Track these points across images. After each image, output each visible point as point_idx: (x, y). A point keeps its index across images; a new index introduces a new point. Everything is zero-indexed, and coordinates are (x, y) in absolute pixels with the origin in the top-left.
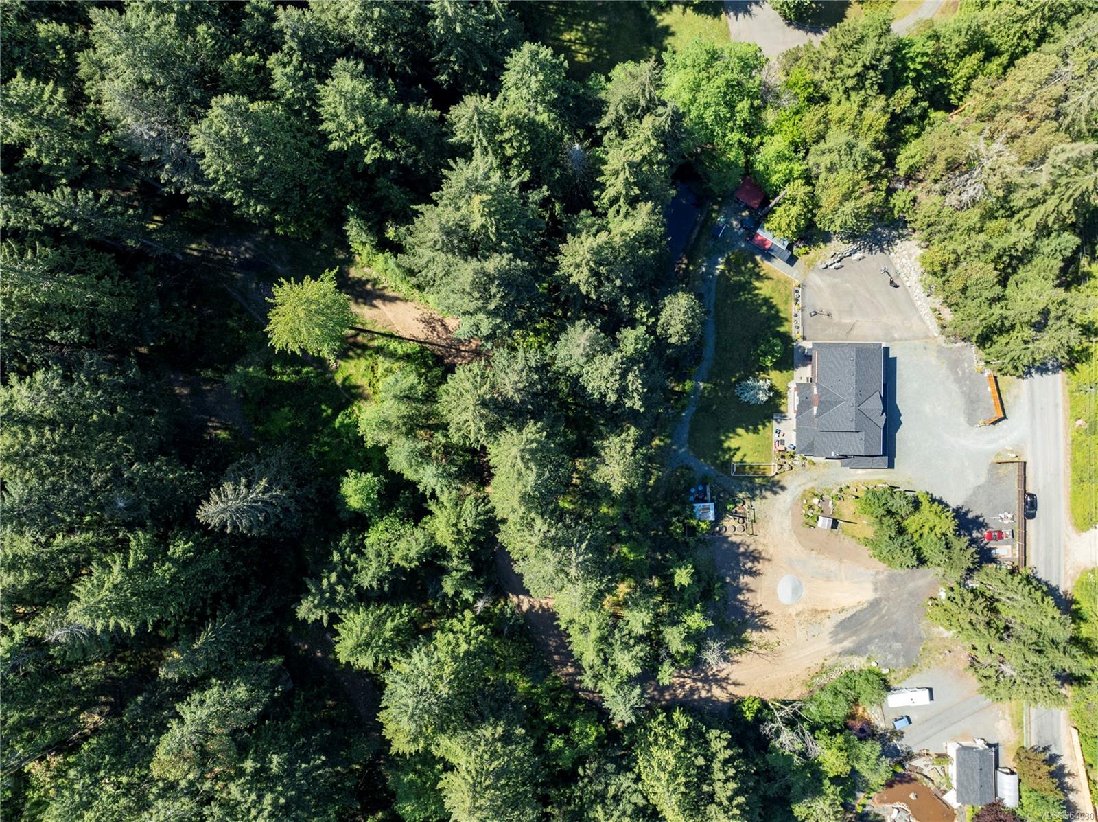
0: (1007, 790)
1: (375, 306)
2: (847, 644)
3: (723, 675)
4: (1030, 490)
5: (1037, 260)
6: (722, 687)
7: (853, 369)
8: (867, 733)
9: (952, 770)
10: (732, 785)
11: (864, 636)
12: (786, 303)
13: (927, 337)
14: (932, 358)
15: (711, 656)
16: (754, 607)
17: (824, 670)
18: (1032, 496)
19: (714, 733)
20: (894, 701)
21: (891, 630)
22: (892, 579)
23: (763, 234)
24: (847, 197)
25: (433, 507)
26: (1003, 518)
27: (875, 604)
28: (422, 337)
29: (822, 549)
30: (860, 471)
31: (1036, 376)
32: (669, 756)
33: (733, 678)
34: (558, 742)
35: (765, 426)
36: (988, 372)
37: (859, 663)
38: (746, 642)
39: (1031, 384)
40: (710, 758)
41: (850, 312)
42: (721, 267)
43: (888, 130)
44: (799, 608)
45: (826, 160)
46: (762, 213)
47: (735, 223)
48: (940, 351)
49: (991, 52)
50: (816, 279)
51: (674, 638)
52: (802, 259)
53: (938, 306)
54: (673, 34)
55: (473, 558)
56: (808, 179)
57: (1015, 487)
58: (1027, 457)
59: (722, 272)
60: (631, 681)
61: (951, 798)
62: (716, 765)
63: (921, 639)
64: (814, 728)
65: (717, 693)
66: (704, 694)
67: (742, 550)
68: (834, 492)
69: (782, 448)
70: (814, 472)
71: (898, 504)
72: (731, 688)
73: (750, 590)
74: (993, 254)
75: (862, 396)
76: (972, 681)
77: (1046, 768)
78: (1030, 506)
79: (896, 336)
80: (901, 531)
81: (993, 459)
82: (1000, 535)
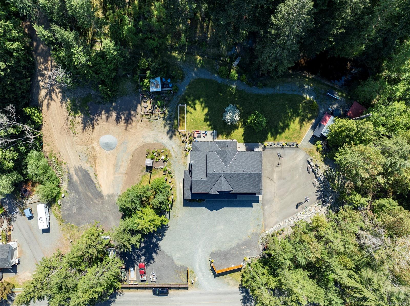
2: (75, 177)
3: (54, 96)
4: (171, 292)
6: (46, 96)
7: (248, 171)
11: (80, 188)
12: (286, 138)
13: (266, 227)
14: (252, 230)
16: (97, 120)
17: (59, 163)
18: (167, 293)
20: (41, 209)
21: (84, 206)
23: (331, 119)
27: (99, 195)
29: (133, 162)
30: (181, 185)
31: (240, 297)
33: (52, 103)
35: (209, 125)
36: (243, 265)
37: (64, 186)
38: (76, 112)
39: (236, 293)
41: (280, 178)
42: (308, 98)
44: (98, 149)
47: (335, 106)
48: (256, 235)
50: (301, 156)
52: (314, 147)
53: (285, 233)
57: (173, 283)
58: (191, 290)
59: (305, 99)
63: (79, 224)
65: (43, 92)
66: (41, 84)
67: (132, 112)
68: (168, 169)
69: (196, 136)
70: (181, 156)
72: (46, 102)
73: (107, 118)
75: (230, 177)
78: (161, 292)
79: (266, 207)
81: (189, 269)
82: (143, 273)
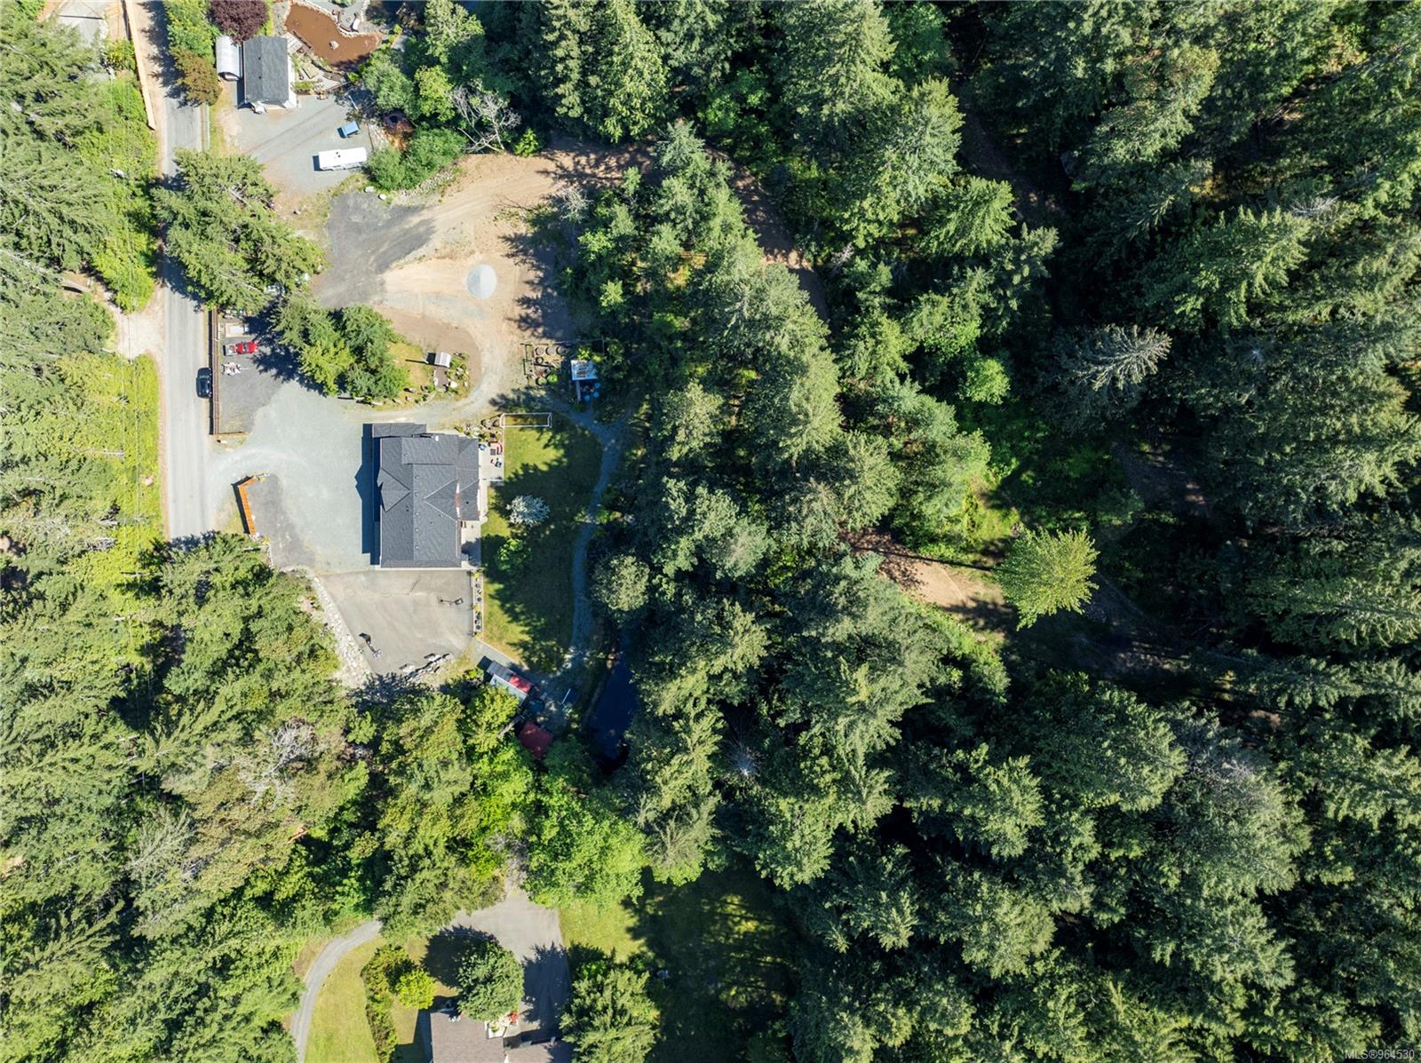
0: (228, 56)
1: (973, 600)
2: (415, 219)
3: (562, 183)
4: (205, 402)
5: (207, 664)
6: (561, 167)
7: (416, 536)
8: (390, 118)
9: (292, 77)
10: (560, 53)
11: (396, 230)
12: (491, 614)
13: (326, 577)
14: (321, 553)
15: (577, 203)
16: (524, 262)
17: (442, 189)
18: (202, 394)
19: (576, 112)
20: (359, 155)
21: (364, 236)
22: (365, 296)
23: (522, 694)
24: (429, 731)
25: (904, 366)
26: (237, 370)
27: (383, 266)
28: (918, 565)
29: (445, 330)
30: (402, 420)
31: (198, 535)
32: (630, 86)
33: (549, 180)
34: (754, 100)
35: (516, 474)
36: (255, 536)
37: (400, 198)
38: (534, 223)
39: (204, 523)
40: (583, 85)
41: (416, 603)
42: (568, 657)
43: (378, 814)
44: (471, 261)
45: (454, 772)
46: (523, 716)
47: (553, 708)
48: (311, 561)
49: (265, 901)
50: (457, 642)
51: (624, 222)
52: (473, 664)
53: (315, 613)
54: (629, 930)
55: (855, 307)
56: (470, 754)
57: (221, 405)
58: (209, 440)
59: (566, 651)
60: (672, 171)
61: (293, 43)
62: (575, 76)
63: (329, 227)
64: (454, 123)
65: (567, 161)
66: (583, 160)
67: (540, 330)
68: (432, 395)
69: (494, 446)
70: (456, 419)
71: (363, 381)
72: (551, 166)
73: (530, 283)
74: (260, 668)
75: (406, 505)
76: (269, 178)
77: (188, 81)
78: (205, 383)
79: (363, 578)
80: (358, 351)
81: (248, 436)
82: (240, 349)
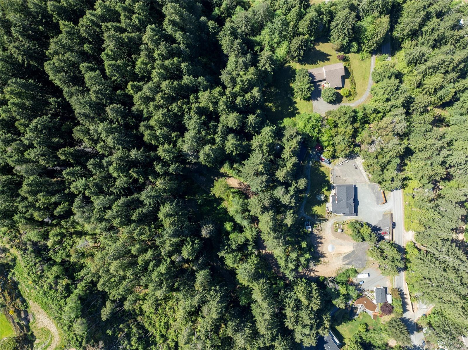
0: (389, 299)
1: (226, 179)
2: (346, 262)
3: (314, 269)
4: (394, 221)
5: (391, 164)
6: (314, 273)
7: (346, 192)
8: (352, 284)
9: (375, 294)
11: (351, 260)
12: (328, 173)
13: (366, 182)
14: (367, 187)
15: (311, 264)
16: (322, 252)
17: (340, 269)
18: (394, 223)
19: (313, 283)
20: (359, 276)
21: (358, 258)
22: (358, 245)
23: (322, 156)
24: (343, 151)
26: (386, 228)
27: (353, 252)
28: (238, 187)
29: (339, 237)
30: (349, 217)
31: (395, 191)
33: (316, 270)
35: (323, 205)
36: (382, 191)
37: (350, 267)
38: (320, 261)
39: (394, 193)
40: (312, 289)
41: (345, 176)
42: (311, 164)
43: (354, 131)
44: (334, 253)
45: (337, 142)
46: (322, 151)
47: (314, 152)
48: (369, 185)
49: (379, 112)
50: (336, 168)
51: (302, 260)
52: (332, 163)
53: (368, 174)
54: (297, 103)
56: (333, 145)
57: (390, 220)
58: (393, 212)
61: (374, 302)
63: (366, 260)
64: (338, 283)
65: (312, 274)
66: (309, 274)
68: (342, 223)
69: (328, 211)
70: (337, 218)
71: (358, 226)
72: (316, 273)
73: (320, 247)
74: (380, 163)
75: (348, 199)
76: (380, 271)
77: (398, 293)
78: (394, 225)
79: (357, 182)
80: (359, 232)
81: (384, 213)
82: (386, 233)
